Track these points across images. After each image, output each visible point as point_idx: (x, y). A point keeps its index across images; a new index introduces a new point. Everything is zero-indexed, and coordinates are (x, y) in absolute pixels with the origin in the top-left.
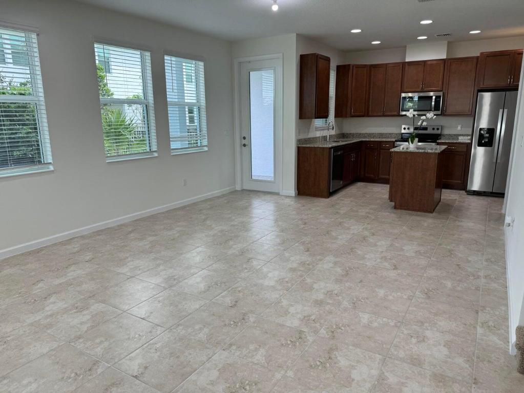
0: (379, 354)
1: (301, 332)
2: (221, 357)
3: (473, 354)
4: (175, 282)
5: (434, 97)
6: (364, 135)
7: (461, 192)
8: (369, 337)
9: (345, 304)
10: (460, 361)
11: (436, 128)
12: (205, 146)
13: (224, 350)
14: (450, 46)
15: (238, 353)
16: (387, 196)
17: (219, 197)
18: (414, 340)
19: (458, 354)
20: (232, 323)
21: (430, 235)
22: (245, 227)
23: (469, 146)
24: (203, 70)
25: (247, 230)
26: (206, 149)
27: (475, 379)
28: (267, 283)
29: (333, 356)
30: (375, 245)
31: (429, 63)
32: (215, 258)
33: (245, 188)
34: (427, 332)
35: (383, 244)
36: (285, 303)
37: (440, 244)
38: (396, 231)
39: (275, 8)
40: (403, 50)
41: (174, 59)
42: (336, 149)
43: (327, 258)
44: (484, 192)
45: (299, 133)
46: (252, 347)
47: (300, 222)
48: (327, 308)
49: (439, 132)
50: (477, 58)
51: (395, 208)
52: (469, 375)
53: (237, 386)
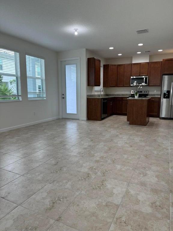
0: (126, 182)
1: (89, 174)
2: (49, 186)
3: (169, 180)
4: (27, 155)
5: (145, 78)
6: (116, 95)
7: (157, 118)
8: (121, 175)
9: (109, 161)
10: (163, 183)
11: (146, 92)
12: (44, 97)
13: (50, 183)
14: (150, 57)
15: (58, 184)
16: (126, 120)
17: (51, 121)
18: (142, 175)
19: (162, 180)
20: (55, 171)
21: (146, 134)
22: (63, 132)
23: (160, 99)
24: (44, 63)
25: (64, 133)
26: (45, 99)
27: (171, 190)
28: (72, 154)
29: (104, 184)
30: (122, 138)
31: (142, 64)
32: (48, 145)
33: (63, 117)
34: (147, 172)
35: (125, 137)
36: (81, 162)
37: (150, 137)
38: (131, 133)
39: (76, 33)
40: (131, 58)
41: (30, 57)
42: (104, 99)
43: (101, 143)
44: (167, 118)
45: (88, 92)
46: (64, 181)
47: (88, 130)
48: (101, 163)
49: (147, 93)
50: (162, 62)
51: (130, 124)
52: (168, 189)
53: (56, 200)
